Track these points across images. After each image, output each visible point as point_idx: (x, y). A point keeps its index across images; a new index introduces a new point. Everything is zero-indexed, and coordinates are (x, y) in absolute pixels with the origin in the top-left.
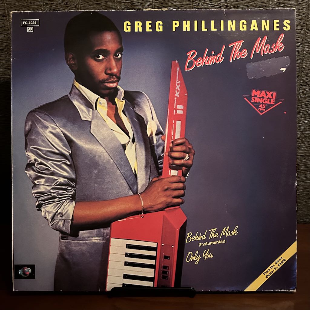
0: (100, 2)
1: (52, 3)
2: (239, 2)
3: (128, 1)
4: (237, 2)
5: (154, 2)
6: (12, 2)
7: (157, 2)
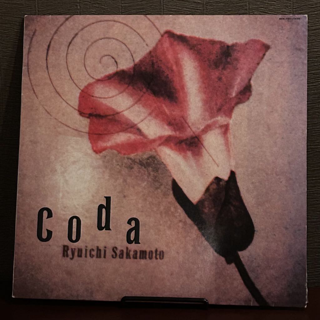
0: (144, 10)
1: (90, 11)
2: (302, 11)
3: (176, 10)
4: (300, 11)
5: (205, 11)
6: (45, 9)
7: (209, 11)
